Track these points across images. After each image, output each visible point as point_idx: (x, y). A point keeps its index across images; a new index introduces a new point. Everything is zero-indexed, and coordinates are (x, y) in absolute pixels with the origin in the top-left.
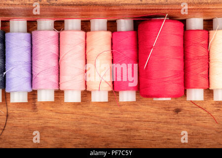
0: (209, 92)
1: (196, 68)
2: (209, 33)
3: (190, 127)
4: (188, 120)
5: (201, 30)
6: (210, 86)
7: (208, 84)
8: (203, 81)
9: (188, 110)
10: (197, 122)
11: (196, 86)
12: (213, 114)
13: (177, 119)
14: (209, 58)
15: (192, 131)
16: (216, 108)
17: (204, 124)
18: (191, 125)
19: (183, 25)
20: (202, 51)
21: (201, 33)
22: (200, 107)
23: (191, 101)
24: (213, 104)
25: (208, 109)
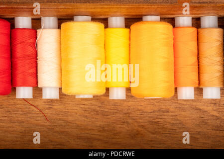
3: (23, 124)
4: (21, 118)
6: (38, 84)
9: (21, 108)
10: (29, 119)
11: (25, 84)
12: (45, 112)
13: (9, 117)
14: (37, 56)
15: (24, 129)
16: (47, 106)
17: (35, 121)
18: (23, 122)
22: (32, 105)
23: (23, 99)
24: (45, 102)
25: (40, 107)
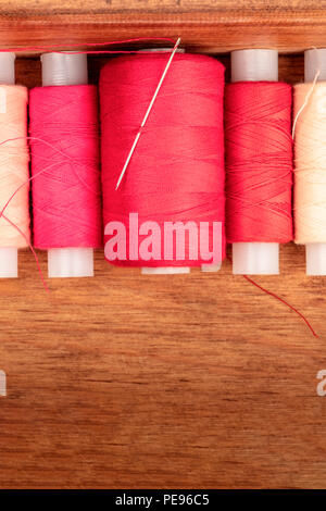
0: (294, 253)
1: (259, 185)
2: (293, 91)
3: (243, 346)
4: (239, 328)
5: (273, 83)
6: (298, 234)
7: (290, 231)
8: (278, 221)
9: (236, 302)
10: (261, 332)
11: (258, 236)
12: (304, 313)
13: (205, 326)
14: (293, 157)
15: (246, 359)
16: (312, 296)
17: (280, 339)
18: (244, 341)
19: (223, 69)
20: (275, 140)
21: (271, 90)
22: (268, 293)
23: (245, 276)
24: (305, 286)
25: (292, 299)
